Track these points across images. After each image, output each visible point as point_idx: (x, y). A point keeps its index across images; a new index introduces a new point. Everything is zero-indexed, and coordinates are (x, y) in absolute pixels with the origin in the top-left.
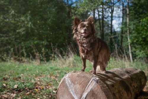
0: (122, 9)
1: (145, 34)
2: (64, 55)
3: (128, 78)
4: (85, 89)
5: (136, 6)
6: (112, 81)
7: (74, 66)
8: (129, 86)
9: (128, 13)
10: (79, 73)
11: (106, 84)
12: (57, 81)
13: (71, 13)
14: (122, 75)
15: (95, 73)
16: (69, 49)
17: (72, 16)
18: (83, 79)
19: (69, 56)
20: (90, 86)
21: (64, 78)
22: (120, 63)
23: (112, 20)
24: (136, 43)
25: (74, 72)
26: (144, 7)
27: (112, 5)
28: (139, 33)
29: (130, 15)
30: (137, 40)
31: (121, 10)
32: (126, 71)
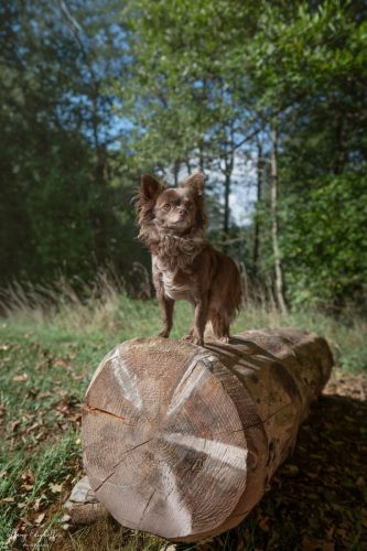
0: (256, 161)
1: (321, 233)
2: (87, 297)
3: (289, 357)
4: (172, 392)
5: (296, 155)
6: (250, 365)
7: (120, 327)
8: (295, 379)
9: (274, 173)
10: (154, 344)
11: (238, 374)
12: (71, 372)
13: (105, 172)
14: (272, 347)
15: (202, 343)
16: (104, 278)
17: (110, 179)
18: (166, 362)
19: (103, 297)
20: (188, 382)
21: (106, 359)
22: (254, 316)
23: (227, 192)
24: (295, 259)
25: (140, 341)
26: (319, 157)
27: (229, 148)
28: (305, 232)
29: (280, 179)
30: (299, 250)
31: (253, 165)
32: (281, 337)
